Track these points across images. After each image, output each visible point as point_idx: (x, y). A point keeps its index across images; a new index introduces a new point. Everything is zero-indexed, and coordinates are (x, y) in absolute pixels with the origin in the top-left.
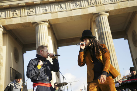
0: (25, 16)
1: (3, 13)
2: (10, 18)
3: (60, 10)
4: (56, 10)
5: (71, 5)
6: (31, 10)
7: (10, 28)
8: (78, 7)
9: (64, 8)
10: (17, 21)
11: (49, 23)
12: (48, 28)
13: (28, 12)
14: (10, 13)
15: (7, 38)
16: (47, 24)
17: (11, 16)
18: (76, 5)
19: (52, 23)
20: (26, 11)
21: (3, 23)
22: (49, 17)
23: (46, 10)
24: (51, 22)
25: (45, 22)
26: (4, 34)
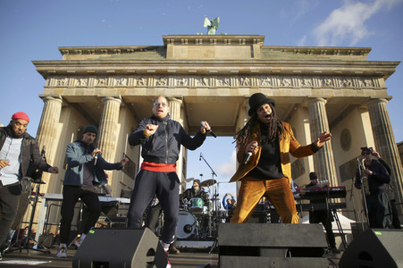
0: (153, 88)
1: (125, 80)
2: (133, 87)
3: (200, 85)
4: (196, 85)
5: (217, 81)
6: (162, 80)
7: (131, 100)
8: (226, 85)
9: (207, 83)
10: (142, 92)
11: (184, 101)
12: (181, 108)
13: (157, 83)
14: (133, 81)
15: (124, 113)
16: (181, 101)
17: (135, 85)
18: (224, 82)
19: (187, 102)
20: (155, 81)
21: (123, 92)
22: (184, 92)
23: (182, 83)
24: (186, 100)
25: (178, 98)
26: (121, 107)
